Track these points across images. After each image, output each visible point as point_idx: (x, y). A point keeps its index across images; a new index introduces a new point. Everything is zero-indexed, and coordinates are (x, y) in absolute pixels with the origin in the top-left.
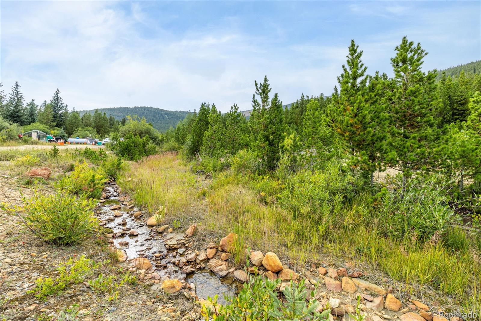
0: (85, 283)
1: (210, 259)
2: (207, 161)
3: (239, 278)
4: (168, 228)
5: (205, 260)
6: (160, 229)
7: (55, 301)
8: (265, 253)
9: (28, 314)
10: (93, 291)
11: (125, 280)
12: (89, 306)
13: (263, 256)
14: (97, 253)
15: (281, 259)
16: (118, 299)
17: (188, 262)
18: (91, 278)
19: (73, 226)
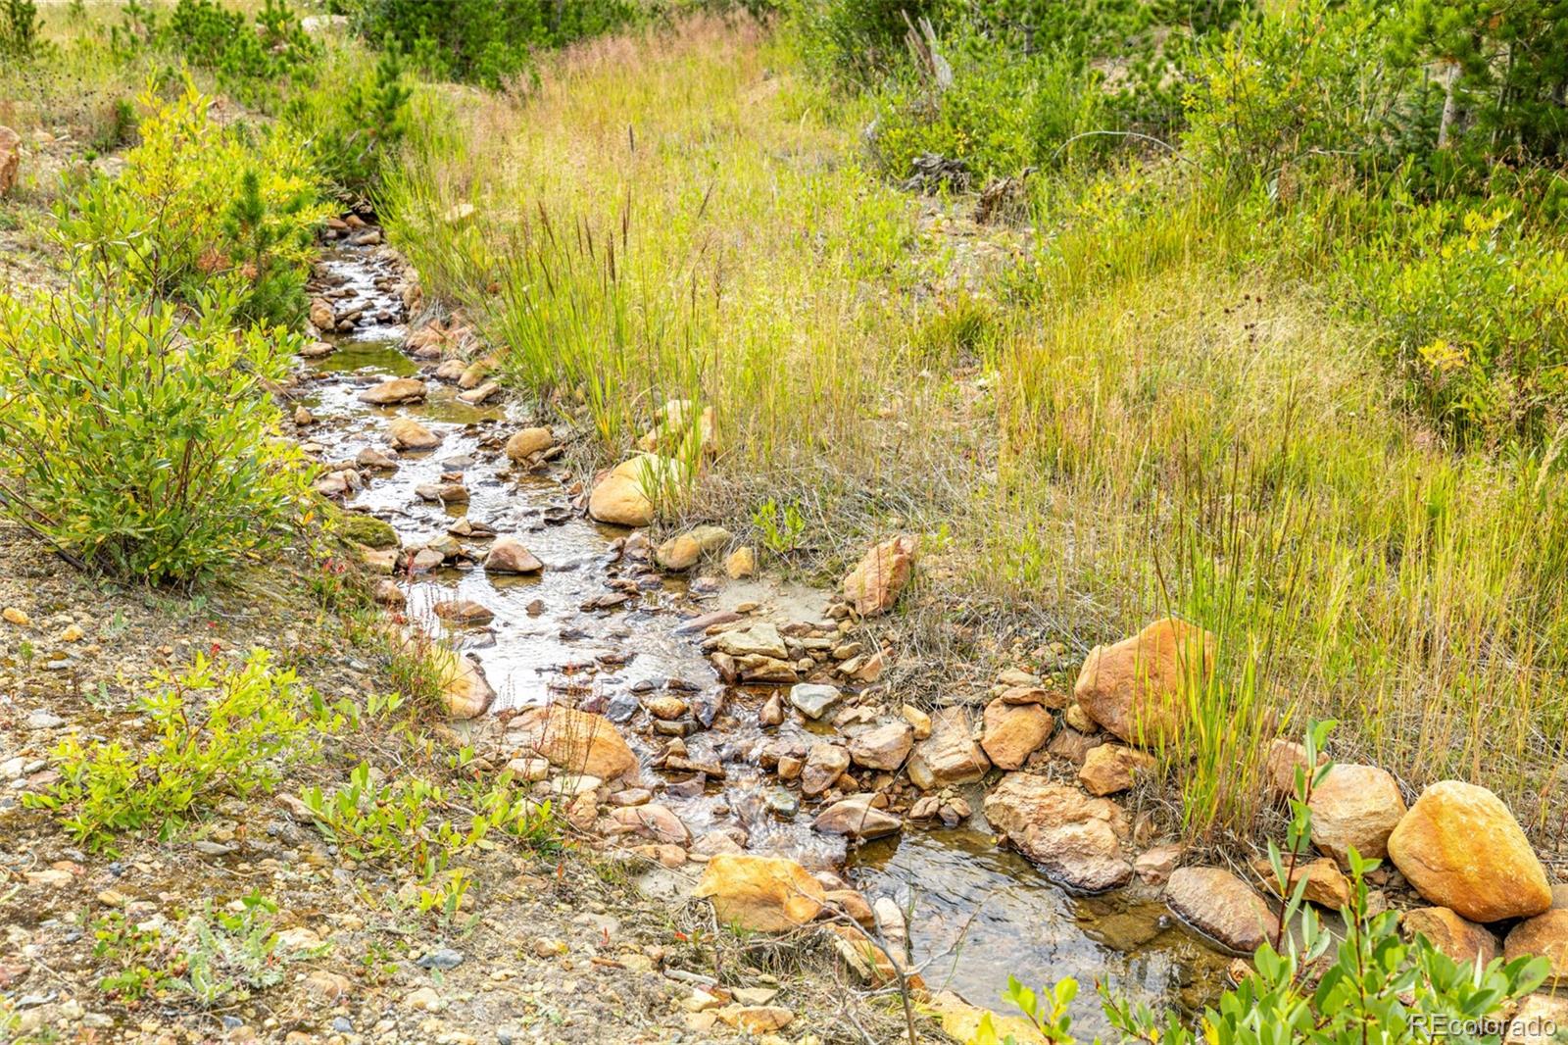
0: (285, 797)
1: (1005, 772)
2: (996, 86)
3: (1206, 913)
4: (722, 547)
5: (967, 770)
6: (678, 549)
7: (157, 865)
8: (1418, 786)
9: (49, 906)
10: (333, 849)
11: (496, 818)
12: (324, 919)
13: (1395, 798)
14: (325, 648)
15: (1538, 837)
16: (467, 911)
17: (860, 773)
18: (314, 779)
19: (184, 485)
